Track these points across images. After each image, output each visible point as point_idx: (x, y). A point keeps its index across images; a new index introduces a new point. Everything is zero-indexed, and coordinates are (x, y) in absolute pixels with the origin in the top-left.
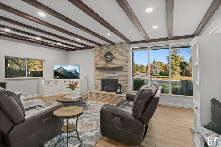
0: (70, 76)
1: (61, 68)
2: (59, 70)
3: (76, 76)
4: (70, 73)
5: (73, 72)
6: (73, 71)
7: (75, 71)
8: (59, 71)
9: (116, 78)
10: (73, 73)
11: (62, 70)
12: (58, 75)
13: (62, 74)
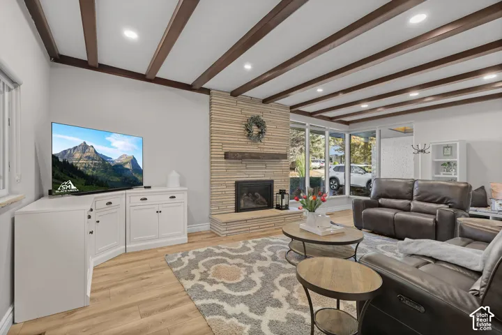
0: (117, 179)
1: (85, 147)
2: (77, 155)
3: (136, 179)
4: (118, 169)
5: (128, 166)
6: (127, 163)
7: (132, 161)
8: (79, 161)
9: (268, 179)
10: (128, 169)
11: (89, 157)
12: (72, 178)
13: (89, 172)
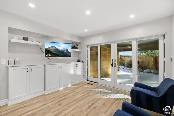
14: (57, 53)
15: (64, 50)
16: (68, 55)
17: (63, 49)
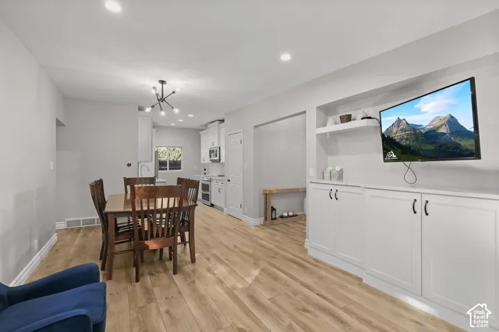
14: (413, 144)
15: (439, 128)
16: (458, 146)
17: (433, 121)
